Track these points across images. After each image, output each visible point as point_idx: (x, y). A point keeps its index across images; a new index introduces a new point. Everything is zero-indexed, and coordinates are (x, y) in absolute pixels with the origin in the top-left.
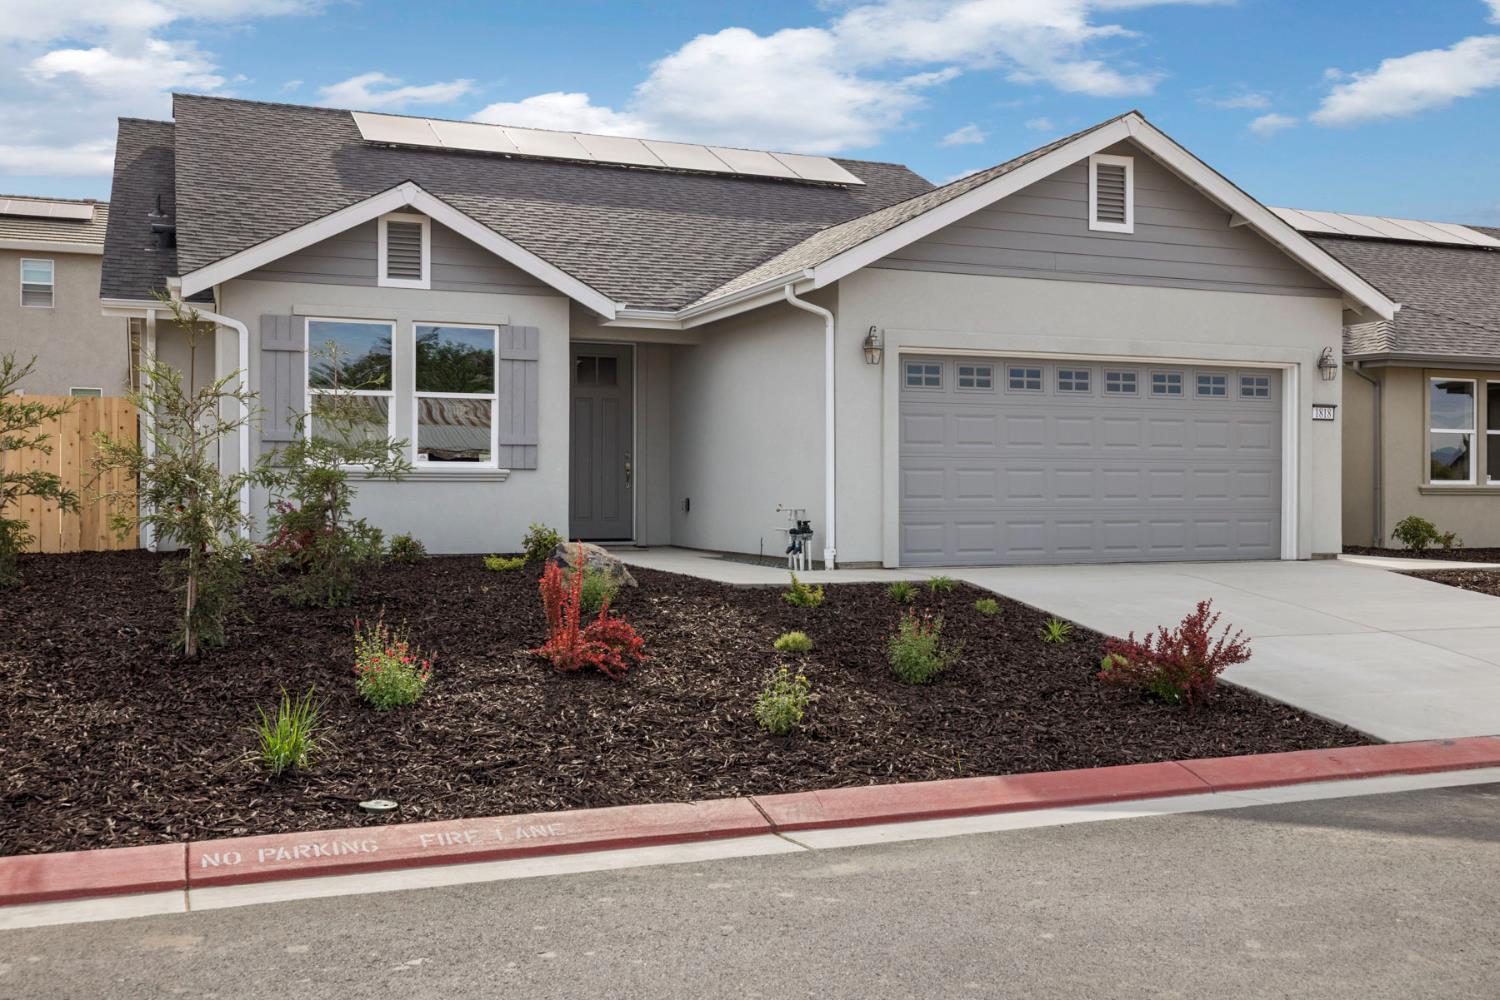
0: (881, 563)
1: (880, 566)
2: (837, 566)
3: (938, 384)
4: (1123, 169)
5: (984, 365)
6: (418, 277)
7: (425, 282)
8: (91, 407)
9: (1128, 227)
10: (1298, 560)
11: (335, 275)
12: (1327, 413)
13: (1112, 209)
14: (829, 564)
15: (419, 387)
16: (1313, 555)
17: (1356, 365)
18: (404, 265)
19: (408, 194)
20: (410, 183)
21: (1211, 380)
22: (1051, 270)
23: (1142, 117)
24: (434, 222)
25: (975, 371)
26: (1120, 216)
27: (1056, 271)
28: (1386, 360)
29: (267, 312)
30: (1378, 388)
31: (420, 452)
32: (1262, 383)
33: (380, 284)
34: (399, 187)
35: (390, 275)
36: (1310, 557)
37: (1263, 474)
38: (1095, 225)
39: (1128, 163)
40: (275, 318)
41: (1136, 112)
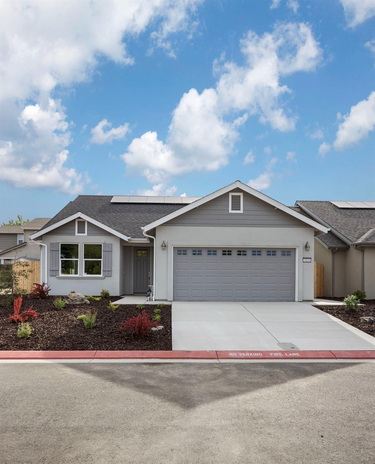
0: (167, 300)
1: (166, 300)
2: (155, 300)
3: (186, 254)
4: (240, 196)
5: (199, 249)
6: (84, 233)
7: (86, 234)
8: (33, 263)
9: (241, 211)
10: (298, 302)
11: (66, 233)
12: (308, 260)
13: (236, 206)
14: (154, 300)
15: (85, 258)
16: (303, 300)
17: (355, 246)
18: (81, 231)
19: (79, 214)
20: (79, 212)
21: (271, 252)
22: (218, 224)
23: (240, 182)
24: (88, 222)
25: (197, 251)
26: (239, 209)
27: (219, 224)
28: (361, 245)
29: (52, 242)
30: (363, 253)
31: (85, 272)
32: (289, 252)
33: (76, 235)
34: (77, 213)
35: (78, 233)
36: (302, 301)
37: (289, 278)
38: (231, 211)
39: (241, 195)
40: (53, 243)
41: (238, 181)
